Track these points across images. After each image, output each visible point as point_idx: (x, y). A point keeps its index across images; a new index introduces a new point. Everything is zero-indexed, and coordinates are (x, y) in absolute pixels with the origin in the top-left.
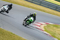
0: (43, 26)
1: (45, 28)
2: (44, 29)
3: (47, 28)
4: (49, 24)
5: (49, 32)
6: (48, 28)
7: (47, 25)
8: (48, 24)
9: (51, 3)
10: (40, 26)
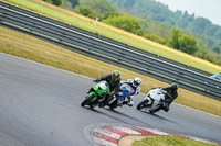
10: (117, 142)
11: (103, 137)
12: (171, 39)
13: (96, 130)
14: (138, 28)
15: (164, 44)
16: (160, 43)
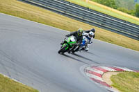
2: (110, 83)
3: (118, 80)
4: (123, 71)
5: (123, 89)
6: (120, 80)
7: (118, 73)
8: (121, 70)
9: (128, 23)
10: (101, 76)
11: (92, 73)
12: (135, 11)
13: (88, 69)
14: (114, 4)
15: (130, 14)
16: (128, 13)
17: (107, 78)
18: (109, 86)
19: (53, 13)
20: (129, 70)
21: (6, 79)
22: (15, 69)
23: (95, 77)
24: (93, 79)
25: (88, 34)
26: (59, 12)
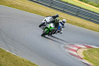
0: (81, 51)
1: (84, 55)
2: (82, 56)
4: (92, 48)
6: (89, 54)
7: (88, 49)
8: (90, 47)
9: (96, 13)
10: (76, 51)
16: (95, 6)
17: (80, 53)
18: (82, 59)
19: (42, 6)
20: (96, 47)
21: (8, 53)
22: (14, 47)
23: (72, 52)
24: (70, 54)
25: (62, 21)
26: (46, 5)
